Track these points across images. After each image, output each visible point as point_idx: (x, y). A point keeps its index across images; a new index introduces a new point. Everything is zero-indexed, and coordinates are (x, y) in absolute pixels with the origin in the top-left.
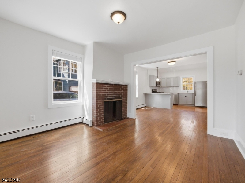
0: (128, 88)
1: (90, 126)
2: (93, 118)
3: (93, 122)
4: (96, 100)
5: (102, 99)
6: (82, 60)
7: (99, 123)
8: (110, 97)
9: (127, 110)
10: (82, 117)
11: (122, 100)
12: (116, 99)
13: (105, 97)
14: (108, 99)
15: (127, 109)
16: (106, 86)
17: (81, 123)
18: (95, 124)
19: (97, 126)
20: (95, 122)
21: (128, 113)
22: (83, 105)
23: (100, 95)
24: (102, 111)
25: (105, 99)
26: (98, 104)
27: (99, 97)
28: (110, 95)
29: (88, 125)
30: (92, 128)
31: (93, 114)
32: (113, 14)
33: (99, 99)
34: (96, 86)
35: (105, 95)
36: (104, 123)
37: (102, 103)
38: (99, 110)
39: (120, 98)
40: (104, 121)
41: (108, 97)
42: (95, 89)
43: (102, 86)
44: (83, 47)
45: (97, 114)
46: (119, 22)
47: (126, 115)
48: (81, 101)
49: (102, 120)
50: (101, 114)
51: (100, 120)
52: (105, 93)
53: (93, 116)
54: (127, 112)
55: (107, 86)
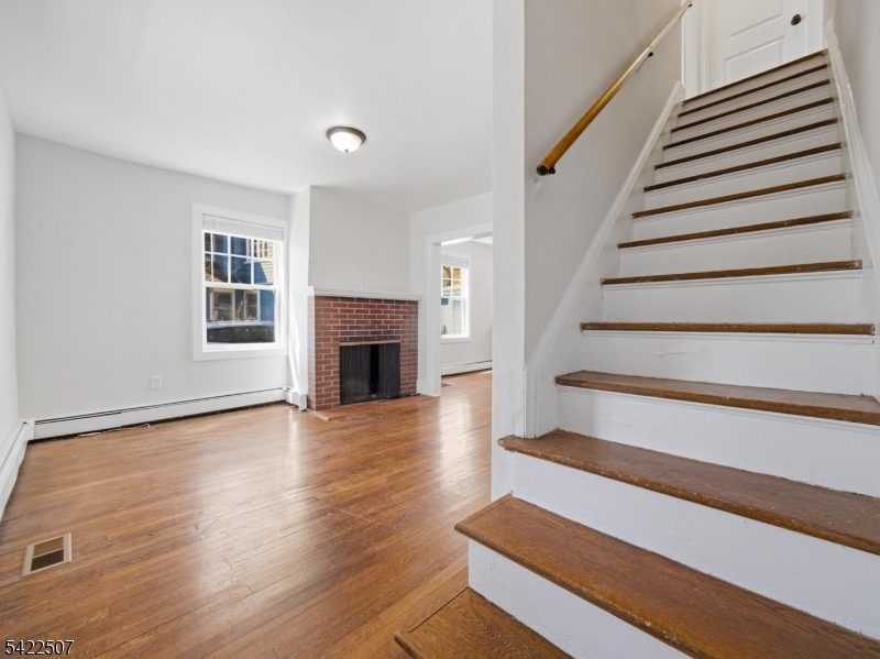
0: (419, 311)
1: (300, 409)
2: (310, 390)
3: (308, 401)
4: (317, 340)
5: (335, 339)
6: (283, 234)
7: (326, 401)
8: (358, 333)
9: (416, 373)
10: (285, 388)
11: (398, 345)
12: (380, 338)
13: (343, 333)
14: (352, 340)
15: (416, 369)
16: (345, 305)
17: (283, 402)
18: (314, 405)
19: (318, 409)
20: (313, 399)
21: (418, 382)
22: (288, 357)
23: (329, 328)
24: (334, 372)
25: (345, 340)
26: (323, 351)
27: (326, 334)
28: (360, 328)
29: (297, 407)
30: (305, 414)
31: (309, 378)
32: (330, 132)
33: (325, 340)
34: (316, 304)
35: (345, 328)
36: (342, 404)
37: (334, 350)
38: (326, 368)
39: (392, 338)
40: (341, 400)
41: (353, 333)
42: (313, 313)
43: (335, 305)
44: (288, 198)
45: (317, 380)
46: (347, 151)
47: (415, 387)
48: (283, 346)
49: (335, 394)
50: (332, 378)
51: (329, 395)
52: (342, 322)
53: (310, 384)
54: (416, 378)
55: (350, 306)
